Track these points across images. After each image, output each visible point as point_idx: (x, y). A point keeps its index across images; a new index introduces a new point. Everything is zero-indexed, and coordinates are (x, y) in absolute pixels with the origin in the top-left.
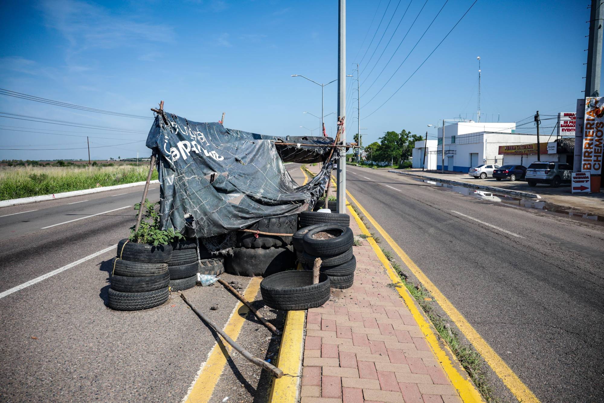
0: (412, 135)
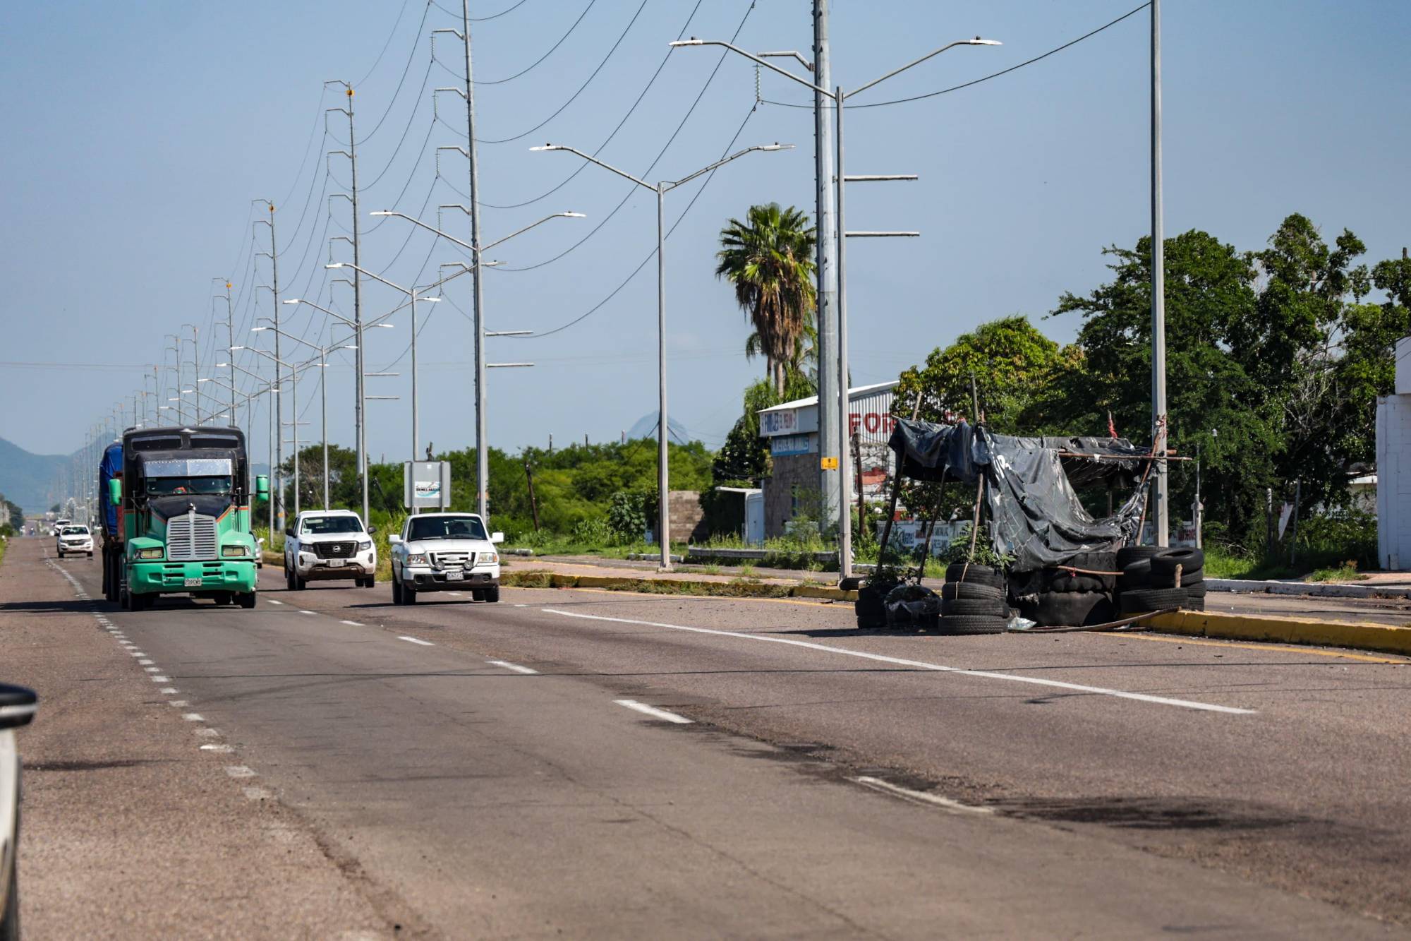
0: (1371, 267)
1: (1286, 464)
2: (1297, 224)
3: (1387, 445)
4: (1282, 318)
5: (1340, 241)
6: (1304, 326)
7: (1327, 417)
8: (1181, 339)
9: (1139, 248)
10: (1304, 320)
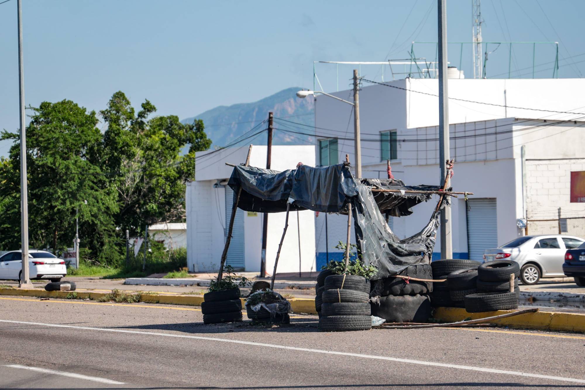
0: (157, 119)
1: (118, 219)
2: (119, 96)
3: (191, 207)
4: (116, 143)
5: (143, 106)
6: (128, 148)
7: (140, 194)
8: (66, 153)
9: (41, 107)
10: (128, 145)
